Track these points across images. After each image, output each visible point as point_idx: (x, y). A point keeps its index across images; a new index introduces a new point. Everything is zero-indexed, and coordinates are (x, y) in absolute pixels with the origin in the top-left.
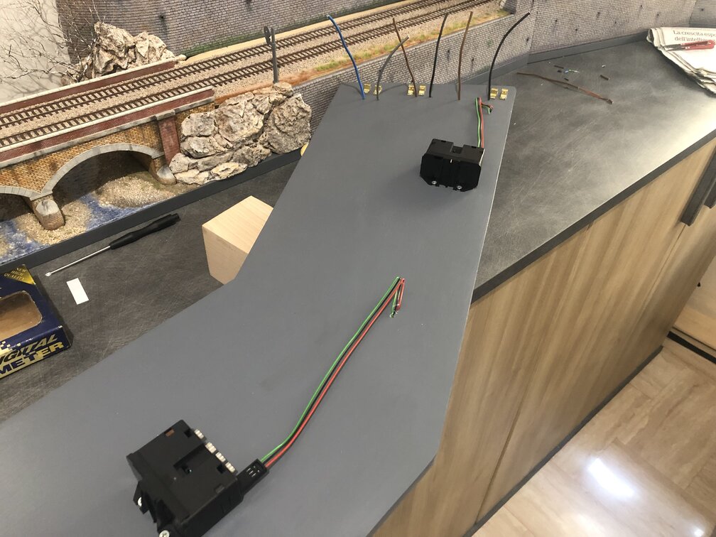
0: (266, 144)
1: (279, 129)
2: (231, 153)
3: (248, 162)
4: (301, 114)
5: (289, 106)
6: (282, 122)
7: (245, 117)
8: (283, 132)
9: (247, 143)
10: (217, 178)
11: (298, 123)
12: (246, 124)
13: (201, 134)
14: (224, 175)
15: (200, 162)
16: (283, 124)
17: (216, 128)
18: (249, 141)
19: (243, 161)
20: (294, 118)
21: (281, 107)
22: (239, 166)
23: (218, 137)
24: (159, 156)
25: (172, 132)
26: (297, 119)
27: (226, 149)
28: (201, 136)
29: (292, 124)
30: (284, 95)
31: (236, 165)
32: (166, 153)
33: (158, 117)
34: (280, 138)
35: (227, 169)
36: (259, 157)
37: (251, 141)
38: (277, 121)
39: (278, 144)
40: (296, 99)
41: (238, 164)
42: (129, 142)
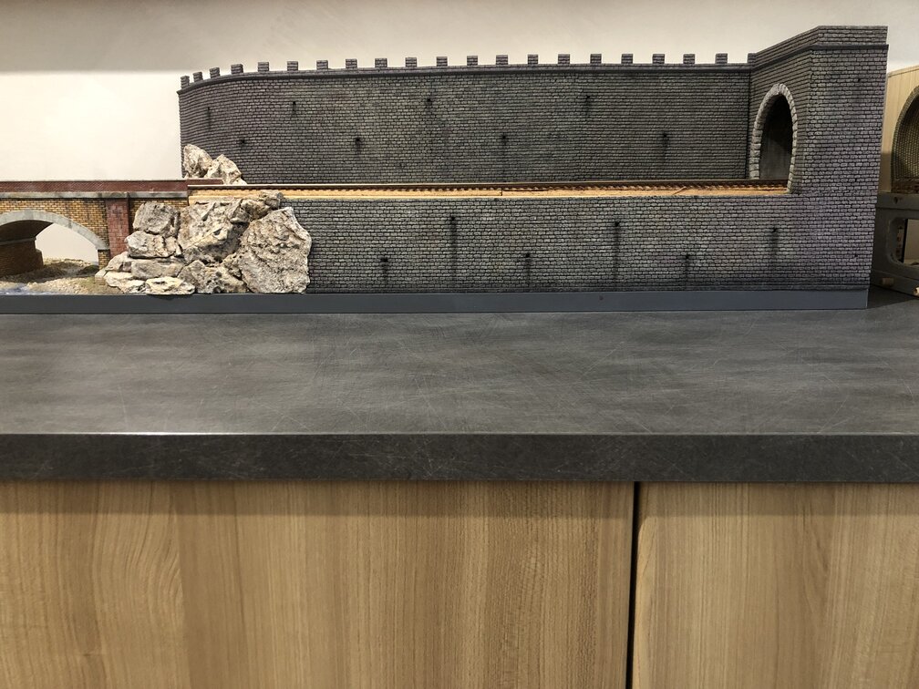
0: (235, 271)
1: (254, 252)
2: (180, 265)
3: (196, 284)
4: (291, 239)
5: (270, 221)
6: (258, 242)
7: (208, 220)
8: (260, 259)
9: (202, 256)
10: (148, 292)
11: (289, 254)
12: (205, 229)
13: (150, 229)
14: (157, 290)
15: (134, 262)
16: (260, 245)
17: (172, 229)
18: (206, 256)
19: (191, 281)
20: (278, 242)
21: (261, 220)
22: (182, 285)
23: (171, 240)
24: (104, 248)
25: (121, 220)
26: (285, 246)
27: (172, 257)
28: (149, 232)
29: (275, 250)
30: (266, 204)
31: (178, 282)
32: (111, 246)
33: (105, 194)
34: (254, 266)
35: (163, 282)
36: (213, 281)
37: (209, 257)
38: (250, 239)
39: (252, 275)
40: (283, 212)
41: (181, 281)
42: (69, 216)
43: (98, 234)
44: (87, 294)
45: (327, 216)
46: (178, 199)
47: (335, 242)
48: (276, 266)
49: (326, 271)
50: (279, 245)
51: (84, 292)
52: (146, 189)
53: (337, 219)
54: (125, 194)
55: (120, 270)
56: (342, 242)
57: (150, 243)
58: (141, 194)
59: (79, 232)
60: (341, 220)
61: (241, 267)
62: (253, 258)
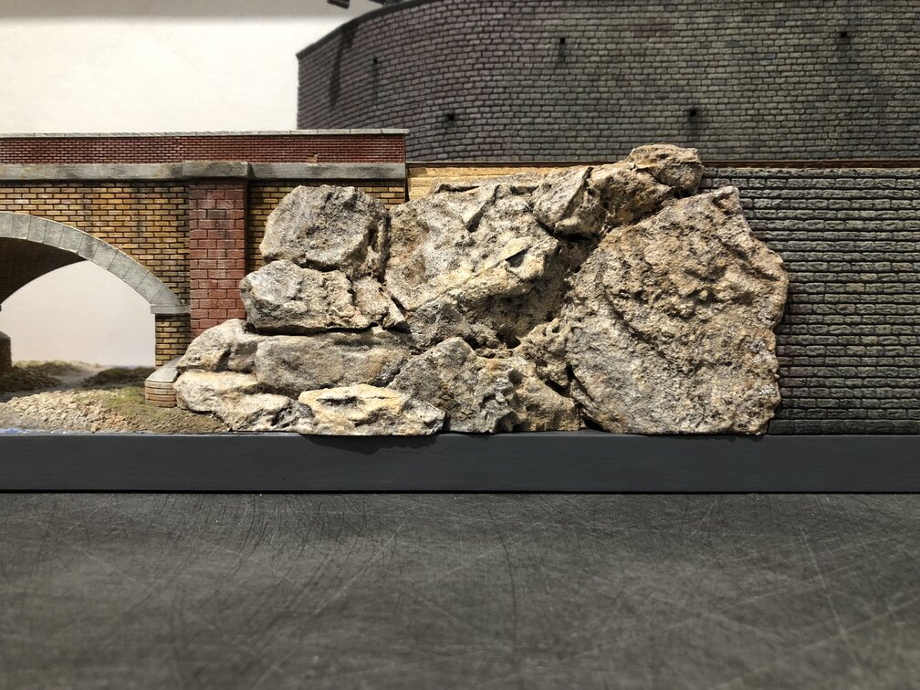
1: (618, 315)
2: (398, 353)
3: (449, 403)
5: (675, 226)
6: (636, 287)
7: (483, 229)
8: (638, 336)
9: (464, 326)
10: (304, 426)
11: (719, 320)
12: (475, 253)
13: (311, 255)
14: (333, 421)
15: (265, 343)
16: (638, 297)
17: (372, 256)
18: (477, 327)
19: (431, 396)
20: (695, 284)
21: (645, 224)
22: (407, 407)
23: (368, 286)
24: (173, 311)
25: (226, 236)
26: (712, 299)
27: (377, 330)
28: (311, 264)
29: (684, 307)
30: (659, 179)
31: (393, 399)
32: (193, 303)
33: (189, 167)
34: (619, 354)
35: (351, 401)
36: (500, 397)
37: (485, 330)
38: (611, 277)
39: (608, 382)
40: (715, 201)
41: (403, 398)
42: (90, 228)
43: (160, 274)
44: (124, 432)
45: (830, 214)
46: (380, 182)
47: (851, 287)
48: (684, 353)
49: (823, 371)
50: (696, 292)
51: (117, 427)
52: (298, 156)
53: (859, 224)
54: (241, 167)
55: (221, 366)
56: (872, 288)
57: (313, 291)
58: (284, 169)
59: (110, 268)
60: (872, 225)
61: (573, 358)
62: (615, 333)
